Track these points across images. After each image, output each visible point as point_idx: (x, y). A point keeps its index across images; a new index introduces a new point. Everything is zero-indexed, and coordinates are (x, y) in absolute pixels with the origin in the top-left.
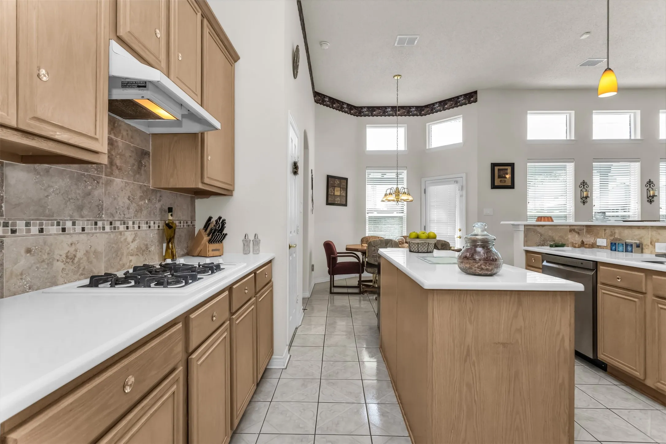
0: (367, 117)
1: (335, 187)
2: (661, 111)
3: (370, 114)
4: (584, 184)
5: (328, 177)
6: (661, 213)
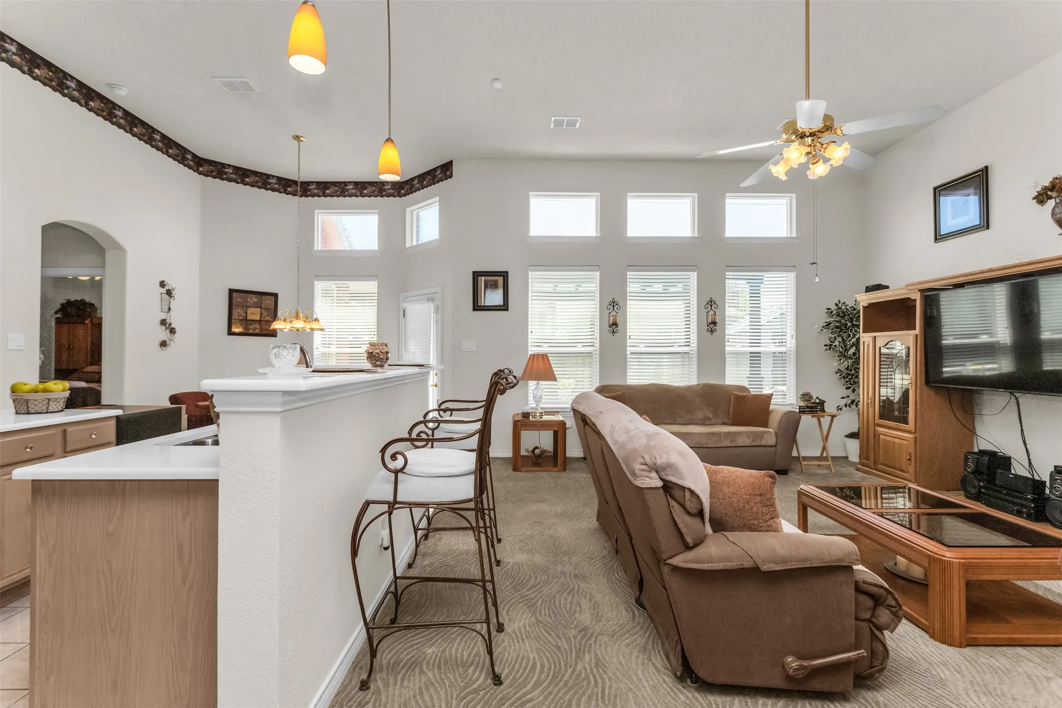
0: (316, 198)
1: (248, 307)
2: (727, 194)
3: (321, 194)
4: (613, 304)
5: (231, 292)
6: (727, 348)
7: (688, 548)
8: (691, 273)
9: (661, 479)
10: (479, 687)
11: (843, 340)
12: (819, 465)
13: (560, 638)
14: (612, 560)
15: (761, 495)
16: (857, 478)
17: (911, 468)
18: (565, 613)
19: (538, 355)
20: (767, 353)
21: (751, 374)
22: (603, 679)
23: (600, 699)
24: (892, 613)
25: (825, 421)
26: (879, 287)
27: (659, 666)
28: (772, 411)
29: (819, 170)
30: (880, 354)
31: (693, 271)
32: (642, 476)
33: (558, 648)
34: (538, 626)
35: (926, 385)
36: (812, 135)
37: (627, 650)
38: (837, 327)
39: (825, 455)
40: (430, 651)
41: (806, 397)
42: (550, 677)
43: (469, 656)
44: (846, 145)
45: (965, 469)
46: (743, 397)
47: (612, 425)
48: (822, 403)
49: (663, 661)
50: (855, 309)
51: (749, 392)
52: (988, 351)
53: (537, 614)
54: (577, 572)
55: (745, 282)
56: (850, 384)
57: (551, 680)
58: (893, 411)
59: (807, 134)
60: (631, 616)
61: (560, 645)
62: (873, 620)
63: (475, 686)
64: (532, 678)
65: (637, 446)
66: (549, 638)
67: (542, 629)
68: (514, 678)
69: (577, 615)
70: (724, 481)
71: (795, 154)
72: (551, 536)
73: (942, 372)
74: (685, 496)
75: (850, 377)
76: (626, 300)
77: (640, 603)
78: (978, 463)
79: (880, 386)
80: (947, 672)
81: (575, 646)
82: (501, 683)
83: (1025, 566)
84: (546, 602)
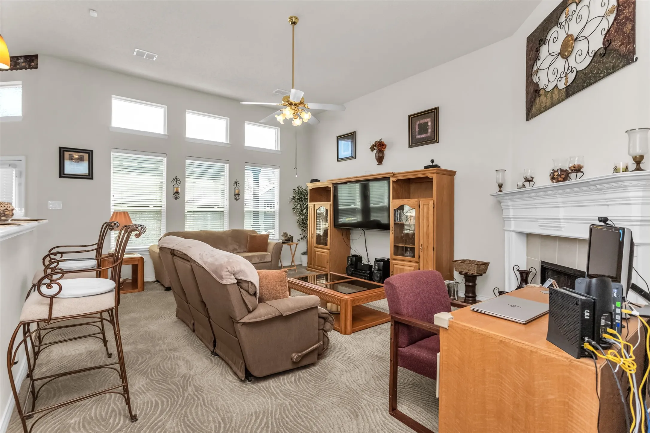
2: (247, 122)
4: (176, 179)
6: (245, 209)
7: (250, 312)
8: (225, 165)
9: (236, 279)
10: (121, 427)
11: (301, 206)
12: (290, 270)
13: (170, 385)
14: (191, 336)
15: (281, 281)
16: (307, 273)
17: (328, 266)
18: (169, 371)
19: (120, 213)
20: (262, 212)
21: (253, 224)
22: (202, 396)
23: (203, 405)
24: (330, 323)
25: (293, 247)
26: (316, 181)
27: (231, 380)
28: (269, 243)
29: (297, 122)
30: (317, 213)
31: (227, 163)
32: (226, 278)
33: (170, 390)
34: (153, 383)
35: (334, 227)
36: (295, 105)
37: (212, 378)
38: (298, 199)
39: (293, 264)
40: (73, 421)
41: (285, 235)
42: (169, 406)
43: (107, 413)
44: (309, 113)
45: (347, 264)
46: (255, 236)
47: (200, 254)
48: (292, 238)
49: (232, 376)
50: (306, 191)
51: (257, 233)
52: (352, 212)
53: (150, 377)
54: (171, 348)
55: (251, 172)
56: (303, 228)
57: (170, 407)
58: (320, 240)
59: (293, 104)
60: (210, 362)
61: (171, 388)
62: (324, 329)
63: (118, 427)
64: (158, 410)
65: (223, 263)
66: (163, 387)
67: (156, 384)
68: (145, 414)
69: (177, 370)
70: (263, 277)
71: (288, 112)
72: (146, 332)
73: (338, 221)
74: (248, 286)
75: (303, 224)
76: (185, 178)
77: (214, 353)
78: (352, 260)
79: (316, 228)
80: (347, 345)
81: (181, 385)
82: (137, 420)
83: (369, 297)
84: (154, 368)
